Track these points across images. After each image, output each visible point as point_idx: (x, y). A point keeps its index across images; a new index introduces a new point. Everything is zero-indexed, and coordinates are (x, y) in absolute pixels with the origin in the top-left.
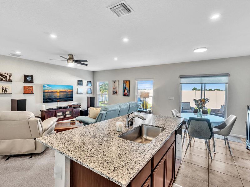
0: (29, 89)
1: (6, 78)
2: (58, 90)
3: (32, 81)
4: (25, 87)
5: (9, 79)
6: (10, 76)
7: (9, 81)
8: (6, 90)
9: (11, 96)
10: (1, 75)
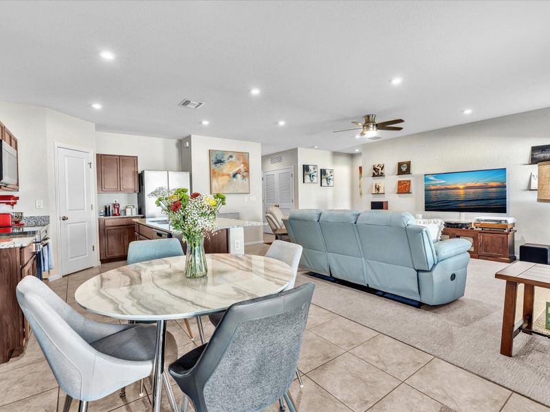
0: (405, 185)
1: (378, 172)
3: (408, 172)
4: (400, 183)
5: (382, 173)
6: (382, 168)
7: (381, 176)
8: (378, 189)
9: (384, 197)
10: (375, 169)
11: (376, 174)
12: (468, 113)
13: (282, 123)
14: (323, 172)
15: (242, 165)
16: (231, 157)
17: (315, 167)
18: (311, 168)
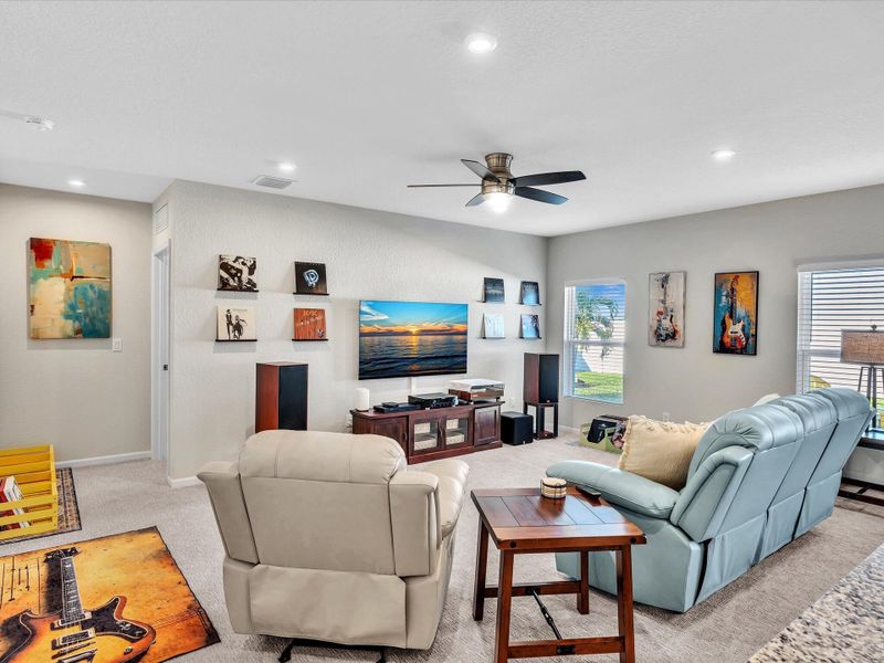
0: (312, 320)
1: (240, 278)
2: (413, 327)
4: (298, 313)
5: (250, 281)
6: (252, 270)
8: (238, 328)
9: (254, 351)
10: (224, 266)
11: (231, 282)
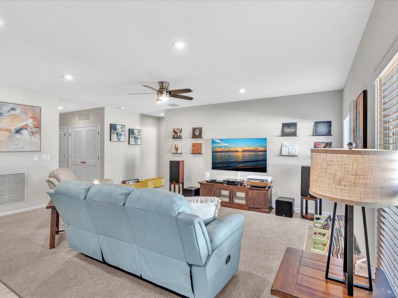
0: (198, 147)
2: (240, 149)
3: (200, 136)
4: (194, 144)
5: (180, 136)
6: (181, 132)
7: (179, 138)
8: (177, 149)
9: (182, 156)
10: (174, 132)
11: (176, 136)
12: (243, 93)
13: (69, 77)
14: (131, 132)
15: (31, 120)
16: (13, 109)
17: (123, 126)
18: (118, 127)
